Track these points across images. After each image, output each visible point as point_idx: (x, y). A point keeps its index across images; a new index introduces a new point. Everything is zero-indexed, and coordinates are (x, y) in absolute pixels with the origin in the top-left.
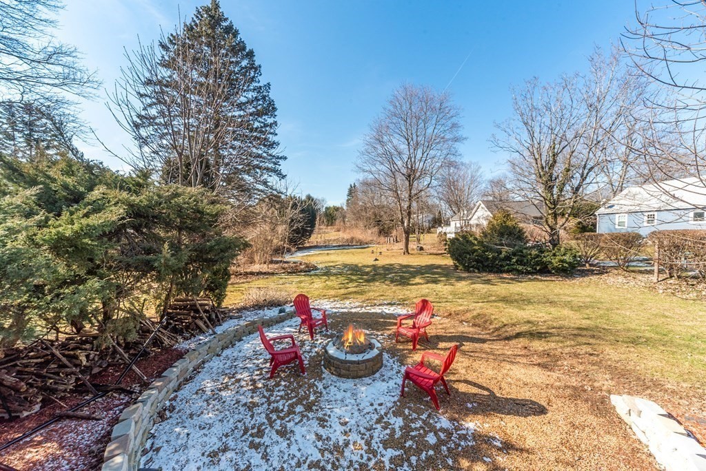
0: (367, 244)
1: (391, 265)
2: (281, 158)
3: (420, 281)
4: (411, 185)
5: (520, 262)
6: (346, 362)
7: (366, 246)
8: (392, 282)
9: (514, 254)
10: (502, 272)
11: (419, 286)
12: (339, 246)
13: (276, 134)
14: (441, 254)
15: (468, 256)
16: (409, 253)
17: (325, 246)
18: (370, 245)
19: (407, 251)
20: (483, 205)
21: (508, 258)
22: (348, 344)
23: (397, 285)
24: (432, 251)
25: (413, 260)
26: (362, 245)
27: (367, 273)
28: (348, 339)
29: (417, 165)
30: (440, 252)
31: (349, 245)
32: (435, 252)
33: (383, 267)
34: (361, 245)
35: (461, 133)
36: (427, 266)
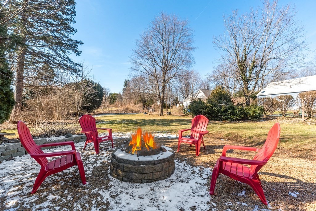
0: (136, 112)
1: (155, 119)
2: (78, 43)
3: (176, 124)
4: (164, 74)
6: (139, 163)
7: (136, 113)
8: (158, 125)
11: (177, 126)
12: (118, 113)
13: (75, 22)
14: (182, 116)
15: (203, 110)
16: (163, 115)
17: (109, 114)
18: (138, 113)
20: (201, 91)
22: (135, 149)
23: (163, 126)
24: (176, 115)
25: (167, 118)
26: (133, 112)
29: (169, 62)
30: (181, 115)
31: (124, 113)
32: (178, 115)
33: (149, 120)
35: (193, 45)
36: (176, 119)
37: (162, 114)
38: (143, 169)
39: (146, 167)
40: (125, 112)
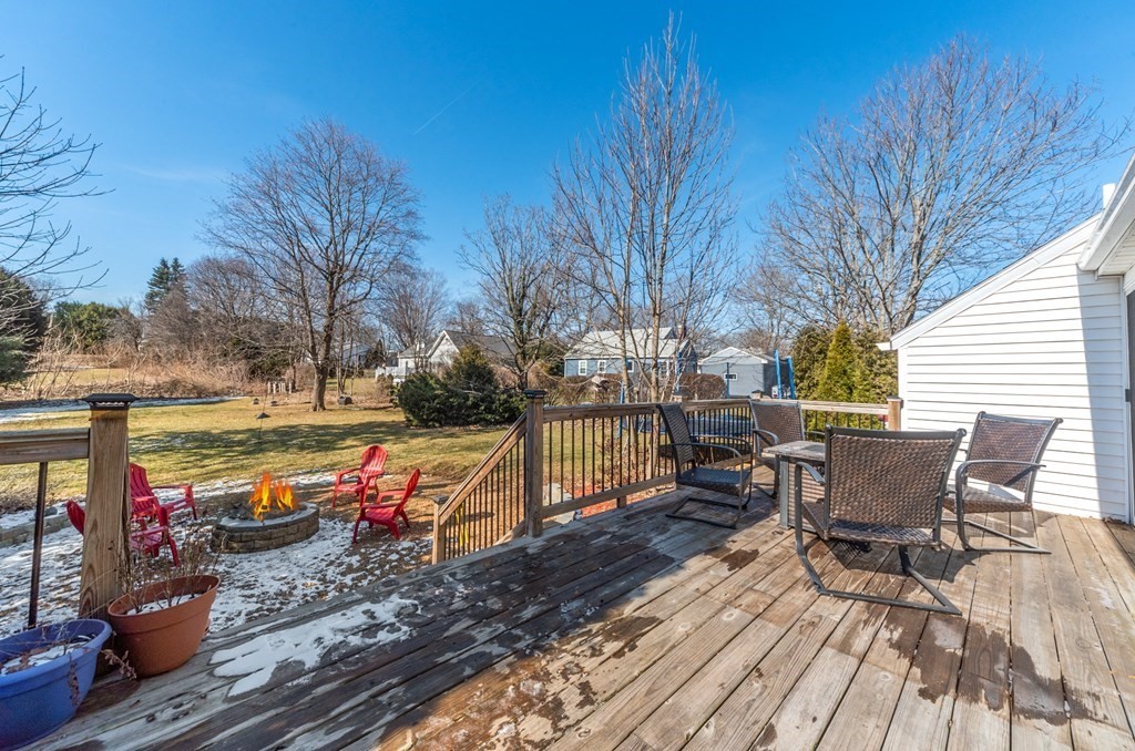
0: (216, 394)
1: (293, 427)
3: (355, 443)
4: (333, 292)
5: (489, 410)
6: (265, 528)
7: (217, 399)
8: (302, 448)
9: (483, 400)
10: (469, 424)
11: (355, 449)
14: (385, 408)
15: (427, 404)
16: (324, 409)
18: (226, 398)
19: (322, 405)
20: (447, 337)
21: (475, 405)
22: (260, 510)
23: (314, 452)
24: (367, 405)
25: (335, 418)
26: (202, 395)
27: (240, 443)
28: (261, 500)
29: (348, 258)
30: (382, 405)
31: (161, 398)
32: (373, 405)
33: (274, 431)
34: (199, 397)
36: (361, 424)
37: (320, 404)
38: (271, 534)
39: (275, 531)
40: (166, 396)
